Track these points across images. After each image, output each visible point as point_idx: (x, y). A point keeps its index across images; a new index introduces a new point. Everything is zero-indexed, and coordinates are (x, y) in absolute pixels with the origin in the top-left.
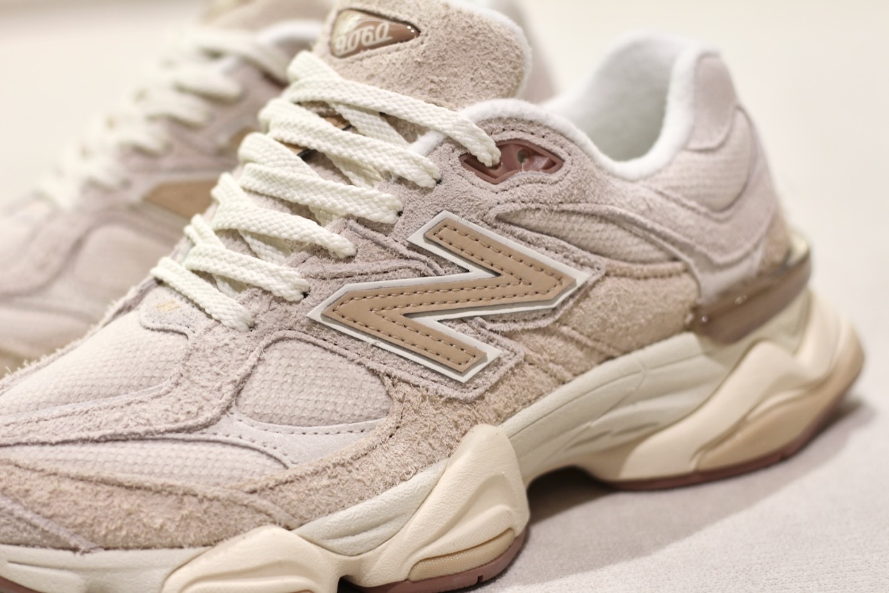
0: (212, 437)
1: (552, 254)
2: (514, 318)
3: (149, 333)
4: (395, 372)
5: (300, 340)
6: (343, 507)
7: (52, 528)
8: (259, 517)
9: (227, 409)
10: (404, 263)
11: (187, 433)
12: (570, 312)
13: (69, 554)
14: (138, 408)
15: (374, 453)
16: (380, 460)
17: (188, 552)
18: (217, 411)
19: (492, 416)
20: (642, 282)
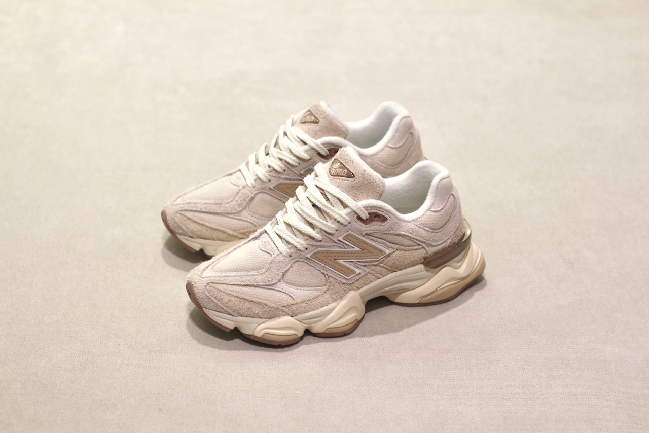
0: (275, 288)
1: (381, 244)
2: (366, 262)
3: (261, 252)
4: (329, 274)
5: (303, 262)
6: (308, 312)
7: (228, 310)
8: (284, 314)
9: (279, 280)
10: (336, 244)
11: (268, 286)
12: (384, 260)
13: (231, 316)
14: (255, 277)
15: (320, 297)
16: (321, 299)
17: (264, 320)
18: (277, 281)
19: (356, 288)
20: (408, 252)
